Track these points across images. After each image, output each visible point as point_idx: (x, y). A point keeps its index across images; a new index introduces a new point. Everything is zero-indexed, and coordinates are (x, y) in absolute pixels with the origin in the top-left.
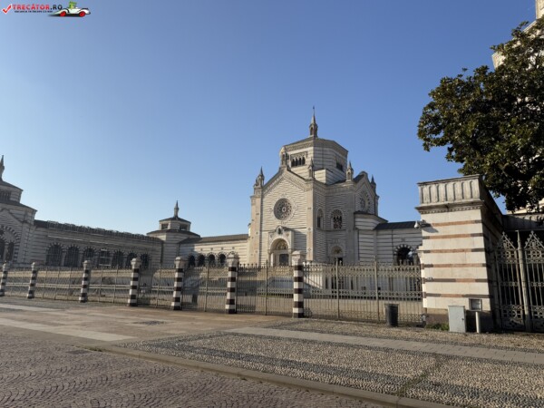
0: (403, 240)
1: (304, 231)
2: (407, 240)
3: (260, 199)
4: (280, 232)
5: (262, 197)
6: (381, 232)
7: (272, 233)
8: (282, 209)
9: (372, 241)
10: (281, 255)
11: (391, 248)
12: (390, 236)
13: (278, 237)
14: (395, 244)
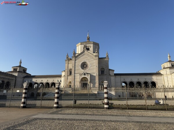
0: (124, 79)
1: (95, 75)
2: (125, 79)
3: (74, 61)
4: (85, 74)
5: (75, 60)
6: (116, 76)
7: (81, 75)
8: (84, 66)
9: (114, 79)
10: (83, 83)
11: (120, 82)
12: (120, 78)
13: (83, 76)
14: (121, 81)
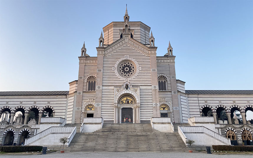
1: (150, 89)
2: (208, 102)
5: (105, 56)
6: (190, 96)
7: (118, 88)
8: (124, 68)
9: (186, 101)
11: (198, 107)
13: (124, 91)
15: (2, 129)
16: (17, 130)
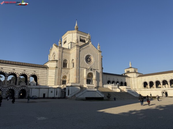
0: (109, 78)
1: (98, 71)
5: (80, 51)
7: (87, 69)
8: (88, 59)
12: (106, 77)
15: (5, 87)
16: (17, 89)
